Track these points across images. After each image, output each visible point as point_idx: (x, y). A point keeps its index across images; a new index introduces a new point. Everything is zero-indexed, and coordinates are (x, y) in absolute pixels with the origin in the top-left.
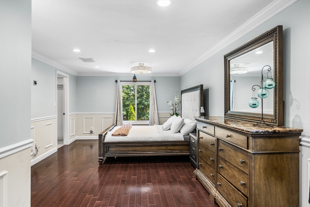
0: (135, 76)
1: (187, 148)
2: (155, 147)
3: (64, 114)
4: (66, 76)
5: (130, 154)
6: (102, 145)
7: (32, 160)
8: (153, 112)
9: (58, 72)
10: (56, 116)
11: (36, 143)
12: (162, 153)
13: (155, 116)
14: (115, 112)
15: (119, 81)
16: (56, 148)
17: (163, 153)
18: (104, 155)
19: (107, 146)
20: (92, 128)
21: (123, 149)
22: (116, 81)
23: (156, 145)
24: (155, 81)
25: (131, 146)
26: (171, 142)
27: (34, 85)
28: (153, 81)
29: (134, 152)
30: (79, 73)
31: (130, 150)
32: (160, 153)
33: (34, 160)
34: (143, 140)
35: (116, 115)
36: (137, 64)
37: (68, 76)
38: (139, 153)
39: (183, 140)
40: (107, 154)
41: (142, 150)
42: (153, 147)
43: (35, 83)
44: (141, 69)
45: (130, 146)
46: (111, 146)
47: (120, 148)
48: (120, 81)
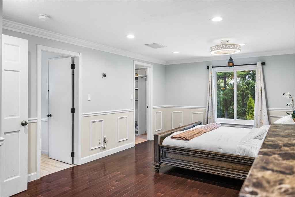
0: (232, 59)
2: (226, 163)
3: (148, 107)
4: (150, 66)
5: (191, 166)
6: (158, 148)
7: (99, 152)
8: (260, 109)
9: (136, 63)
10: (133, 109)
11: (104, 136)
12: (236, 174)
13: (263, 115)
14: (206, 106)
15: (211, 67)
16: (133, 143)
17: (238, 175)
18: (160, 161)
19: (164, 151)
20: (180, 124)
21: (182, 157)
22: (208, 68)
23: (227, 161)
24: (263, 64)
25: (192, 155)
27: (103, 77)
28: (259, 64)
30: (167, 61)
31: (191, 161)
32: (234, 174)
33: (102, 153)
35: (207, 110)
36: (218, 42)
37: (152, 66)
38: (203, 167)
40: (163, 161)
41: (207, 163)
42: (223, 163)
43: (104, 75)
44: (220, 48)
45: (190, 155)
46: (168, 152)
48: (213, 67)
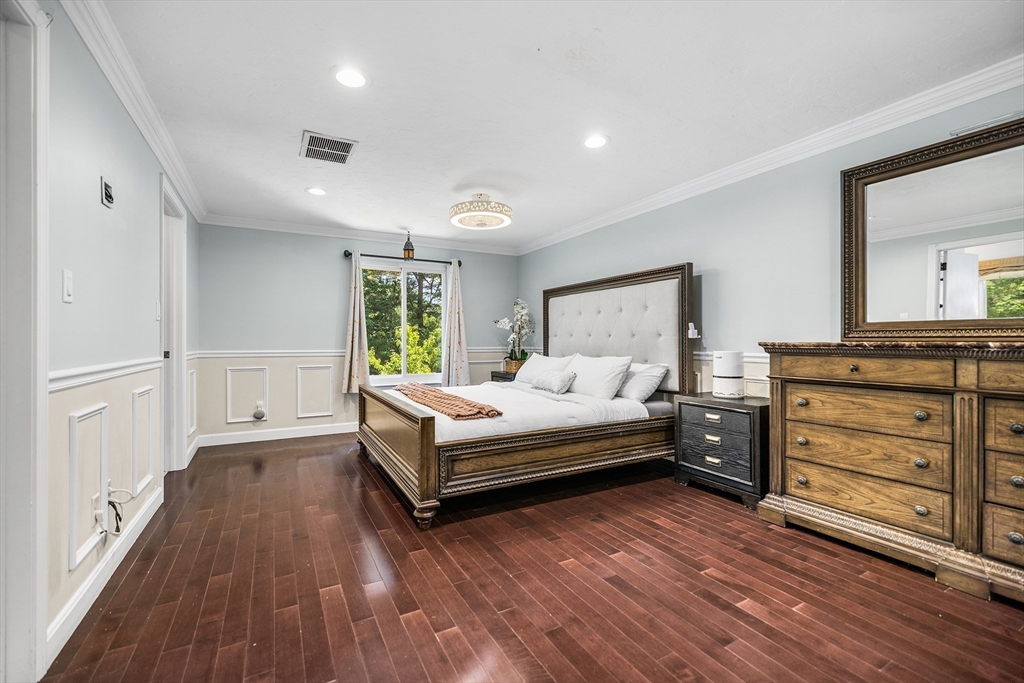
1: (660, 436)
2: (586, 444)
3: (166, 355)
4: (182, 212)
6: (432, 454)
7: (95, 567)
9: (165, 184)
10: (161, 359)
11: (109, 480)
16: (160, 489)
18: (439, 492)
19: (450, 459)
20: (260, 403)
22: (348, 254)
23: (588, 439)
24: (460, 264)
26: (626, 423)
28: (455, 262)
29: (531, 467)
30: (209, 212)
32: (600, 461)
33: (101, 564)
34: (555, 426)
35: (349, 359)
37: (185, 213)
39: (647, 416)
40: (449, 487)
42: (580, 446)
43: (108, 194)
45: (519, 449)
46: (463, 457)
47: (489, 459)
48: (361, 255)
